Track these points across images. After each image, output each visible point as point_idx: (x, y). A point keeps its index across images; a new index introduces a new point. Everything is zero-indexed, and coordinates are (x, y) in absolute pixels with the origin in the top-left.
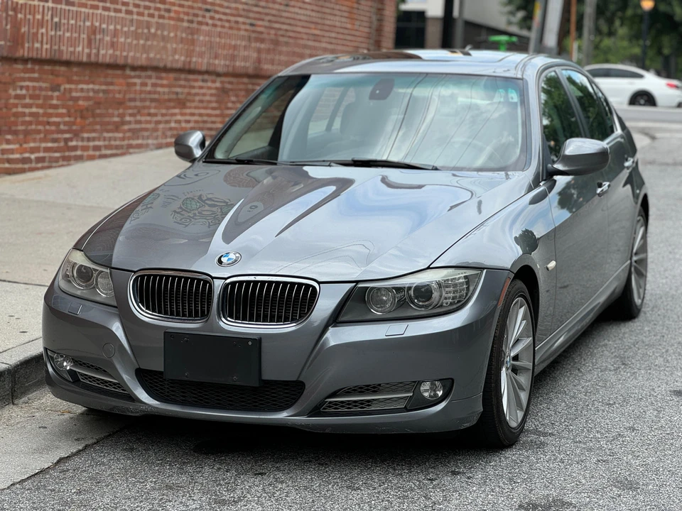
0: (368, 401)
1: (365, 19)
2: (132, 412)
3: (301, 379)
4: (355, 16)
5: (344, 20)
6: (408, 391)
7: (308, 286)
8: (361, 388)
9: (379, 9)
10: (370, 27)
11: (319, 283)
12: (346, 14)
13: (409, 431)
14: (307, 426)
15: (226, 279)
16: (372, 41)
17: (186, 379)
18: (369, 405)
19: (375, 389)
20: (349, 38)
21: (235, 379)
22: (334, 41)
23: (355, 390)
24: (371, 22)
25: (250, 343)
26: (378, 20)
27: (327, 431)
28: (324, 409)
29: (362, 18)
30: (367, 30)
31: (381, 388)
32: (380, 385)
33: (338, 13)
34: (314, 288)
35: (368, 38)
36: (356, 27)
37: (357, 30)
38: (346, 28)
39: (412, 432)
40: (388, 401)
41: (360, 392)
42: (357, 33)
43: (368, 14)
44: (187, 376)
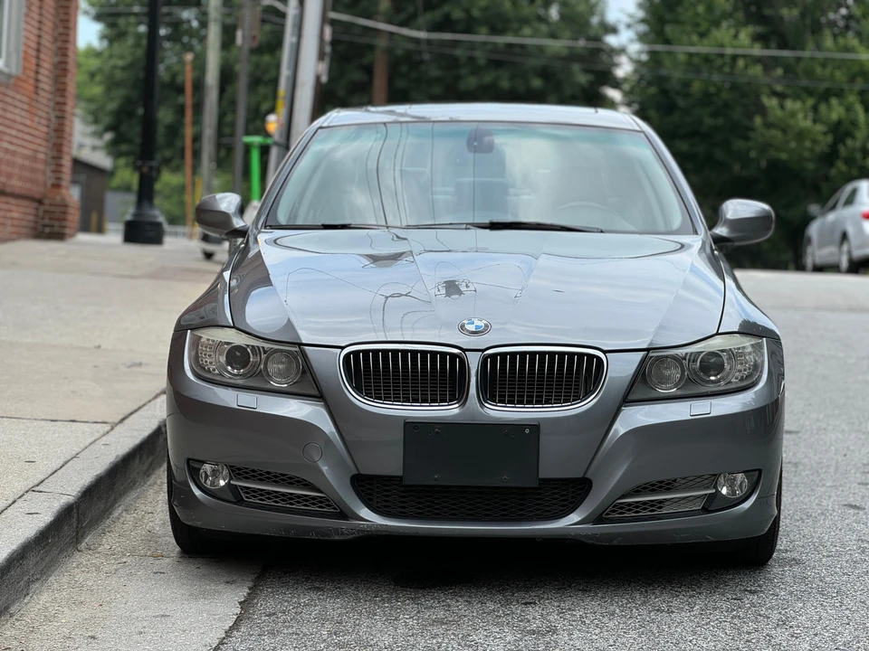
0: (660, 502)
1: (44, 115)
2: (342, 534)
3: (588, 476)
4: (34, 111)
5: (24, 114)
6: (708, 488)
7: (591, 357)
8: (653, 485)
9: (58, 103)
10: (48, 126)
11: (605, 352)
12: (25, 107)
13: (711, 539)
14: (593, 536)
15: (483, 351)
16: (50, 145)
17: (435, 483)
18: (660, 508)
19: (667, 486)
20: (28, 137)
21: (506, 479)
22: (15, 141)
23: (645, 488)
24: (49, 120)
25: (527, 431)
26: (57, 117)
27: (615, 543)
28: (607, 514)
29: (40, 113)
30: (45, 129)
31: (676, 484)
32: (675, 480)
33: (17, 103)
34: (599, 359)
35: (47, 141)
36: (35, 125)
37: (35, 129)
38: (25, 125)
39: (712, 539)
40: (683, 501)
41: (651, 490)
42: (36, 133)
43: (46, 109)
44: (437, 478)
